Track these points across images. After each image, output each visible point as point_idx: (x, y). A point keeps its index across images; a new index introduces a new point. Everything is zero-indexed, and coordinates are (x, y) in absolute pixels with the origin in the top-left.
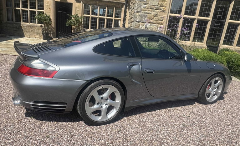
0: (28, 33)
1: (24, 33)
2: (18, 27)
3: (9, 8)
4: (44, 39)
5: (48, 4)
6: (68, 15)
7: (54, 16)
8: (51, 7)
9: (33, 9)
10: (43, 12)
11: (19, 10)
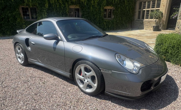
0: (147, 27)
1: (144, 27)
2: (141, 23)
3: (140, 10)
4: (153, 31)
5: (163, 2)
6: (174, 8)
7: (166, 12)
8: (165, 4)
9: (153, 8)
10: (159, 10)
11: (145, 11)
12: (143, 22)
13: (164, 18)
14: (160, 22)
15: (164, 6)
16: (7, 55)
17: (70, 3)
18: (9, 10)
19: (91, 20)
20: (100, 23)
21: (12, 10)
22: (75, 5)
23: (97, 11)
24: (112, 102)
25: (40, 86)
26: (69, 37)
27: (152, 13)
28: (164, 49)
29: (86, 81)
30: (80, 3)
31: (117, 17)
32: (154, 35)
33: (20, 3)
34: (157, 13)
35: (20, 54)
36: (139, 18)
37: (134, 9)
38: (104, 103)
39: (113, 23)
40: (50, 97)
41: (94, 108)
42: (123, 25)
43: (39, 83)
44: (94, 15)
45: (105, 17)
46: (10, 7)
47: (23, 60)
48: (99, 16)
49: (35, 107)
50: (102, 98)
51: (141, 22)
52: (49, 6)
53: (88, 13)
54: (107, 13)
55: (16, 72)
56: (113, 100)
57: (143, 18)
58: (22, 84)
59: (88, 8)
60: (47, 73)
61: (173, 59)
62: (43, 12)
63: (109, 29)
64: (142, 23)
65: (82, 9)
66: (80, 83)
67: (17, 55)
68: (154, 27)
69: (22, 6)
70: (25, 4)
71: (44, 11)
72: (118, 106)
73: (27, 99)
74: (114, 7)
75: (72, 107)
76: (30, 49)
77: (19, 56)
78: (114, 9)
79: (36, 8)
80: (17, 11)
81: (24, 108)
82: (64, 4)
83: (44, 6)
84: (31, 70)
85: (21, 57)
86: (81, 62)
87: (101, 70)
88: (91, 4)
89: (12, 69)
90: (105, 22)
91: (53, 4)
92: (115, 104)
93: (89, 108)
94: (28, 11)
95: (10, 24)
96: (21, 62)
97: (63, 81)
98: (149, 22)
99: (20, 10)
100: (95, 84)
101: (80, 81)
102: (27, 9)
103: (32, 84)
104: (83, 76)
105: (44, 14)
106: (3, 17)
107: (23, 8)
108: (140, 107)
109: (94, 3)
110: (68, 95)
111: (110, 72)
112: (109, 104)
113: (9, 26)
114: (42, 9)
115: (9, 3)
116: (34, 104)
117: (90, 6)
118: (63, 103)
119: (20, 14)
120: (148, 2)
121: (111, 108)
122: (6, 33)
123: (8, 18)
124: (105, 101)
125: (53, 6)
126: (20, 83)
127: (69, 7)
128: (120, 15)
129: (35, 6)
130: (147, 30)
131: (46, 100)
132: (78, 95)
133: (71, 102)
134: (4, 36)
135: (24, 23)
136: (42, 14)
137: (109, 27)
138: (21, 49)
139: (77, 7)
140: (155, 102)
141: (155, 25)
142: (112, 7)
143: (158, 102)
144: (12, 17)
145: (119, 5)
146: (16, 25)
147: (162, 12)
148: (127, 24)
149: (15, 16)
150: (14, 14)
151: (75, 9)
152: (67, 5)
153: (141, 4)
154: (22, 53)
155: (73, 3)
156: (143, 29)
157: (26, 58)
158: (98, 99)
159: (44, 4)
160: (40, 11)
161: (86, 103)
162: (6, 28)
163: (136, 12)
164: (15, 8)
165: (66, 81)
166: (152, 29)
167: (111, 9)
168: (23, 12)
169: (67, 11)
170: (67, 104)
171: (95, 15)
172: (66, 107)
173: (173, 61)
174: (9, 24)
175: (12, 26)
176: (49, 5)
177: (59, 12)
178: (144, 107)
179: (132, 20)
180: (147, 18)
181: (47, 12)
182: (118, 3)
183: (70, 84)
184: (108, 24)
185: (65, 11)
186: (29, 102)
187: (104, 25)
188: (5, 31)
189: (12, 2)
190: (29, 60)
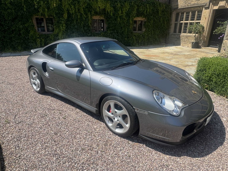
0: (184, 42)
1: (181, 42)
3: (176, 22)
4: (192, 48)
5: (205, 14)
6: (218, 22)
7: (208, 25)
8: (207, 16)
9: (193, 20)
10: (199, 23)
11: (182, 23)
12: (180, 37)
13: (206, 33)
14: (200, 38)
15: (206, 18)
16: (19, 78)
17: (93, 13)
18: (20, 21)
19: (118, 33)
20: (128, 38)
21: (24, 21)
22: (99, 15)
23: (125, 23)
24: (146, 146)
25: (60, 121)
26: (95, 64)
27: (190, 27)
28: (208, 77)
29: (116, 119)
30: (105, 13)
31: (149, 30)
32: (193, 53)
33: (34, 13)
34: (197, 27)
35: (36, 80)
36: (175, 31)
37: (169, 21)
38: (137, 147)
39: (144, 37)
40: (73, 137)
41: (126, 154)
42: (156, 40)
43: (59, 118)
44: (121, 28)
45: (134, 30)
46: (21, 17)
47: (39, 87)
48: (128, 29)
49: (56, 151)
50: (135, 141)
51: (177, 37)
52: (68, 17)
53: (115, 26)
54: (137, 26)
55: (30, 102)
56: (148, 143)
57: (180, 32)
58: (39, 119)
59: (115, 19)
60: (68, 105)
61: (217, 89)
62: (61, 23)
63: (138, 44)
64: (178, 39)
65: (108, 21)
66: (108, 121)
67: (32, 80)
68: (193, 43)
69: (36, 16)
70: (40, 14)
71: (63, 22)
72: (154, 152)
73: (46, 140)
74: (146, 18)
75: (100, 152)
76: (47, 75)
77: (34, 82)
78: (146, 20)
79: (52, 18)
80: (31, 22)
81: (43, 152)
82: (86, 14)
83: (63, 17)
84: (49, 100)
85: (37, 83)
86: (111, 98)
87: (135, 109)
88: (118, 14)
89: (26, 98)
90: (135, 36)
91: (73, 14)
92: (150, 149)
93: (120, 154)
94: (43, 22)
95: (22, 38)
96: (36, 90)
97: (87, 115)
98: (186, 37)
99: (34, 21)
100: (127, 124)
101: (108, 119)
102: (42, 19)
103: (50, 118)
104: (112, 114)
105: (62, 26)
106: (14, 29)
107: (37, 19)
108: (180, 153)
109: (122, 13)
110: (94, 135)
111: (146, 113)
112: (144, 148)
113: (20, 41)
114: (60, 20)
115: (21, 13)
116: (55, 147)
117: (117, 17)
118: (88, 146)
119: (33, 26)
120: (187, 13)
121: (146, 155)
122: (16, 48)
123: (20, 31)
124: (139, 144)
125: (73, 16)
126: (36, 118)
127: (92, 18)
128: (153, 28)
129: (52, 16)
130: (184, 47)
131: (69, 142)
132: (106, 136)
133: (98, 145)
134: (15, 52)
135: (38, 36)
136: (60, 26)
137: (139, 42)
138: (36, 74)
139: (102, 18)
140: (198, 147)
141: (193, 41)
142: (143, 18)
143: (202, 147)
144: (24, 29)
145: (151, 16)
146: (28, 38)
147: (204, 26)
148: (161, 39)
149: (27, 28)
150: (26, 25)
151: (99, 20)
152: (90, 16)
153: (177, 15)
154: (38, 79)
155: (96, 13)
156: (179, 45)
157: (42, 85)
158: (130, 142)
159: (63, 14)
160: (58, 22)
161: (116, 147)
162: (17, 42)
163: (171, 25)
164: (28, 18)
165: (91, 116)
166: (190, 45)
167: (142, 21)
168: (37, 23)
169: (90, 22)
170: (93, 148)
171: (123, 28)
172: (92, 152)
173: (217, 91)
174: (20, 37)
175: (24, 40)
176: (68, 15)
177: (79, 24)
178: (185, 154)
179: (167, 34)
180: (185, 32)
181: (65, 24)
182: (150, 13)
183: (96, 120)
184: (138, 38)
185: (88, 22)
186: (48, 145)
187: (133, 40)
188: (16, 46)
189: (24, 11)
190: (46, 88)
